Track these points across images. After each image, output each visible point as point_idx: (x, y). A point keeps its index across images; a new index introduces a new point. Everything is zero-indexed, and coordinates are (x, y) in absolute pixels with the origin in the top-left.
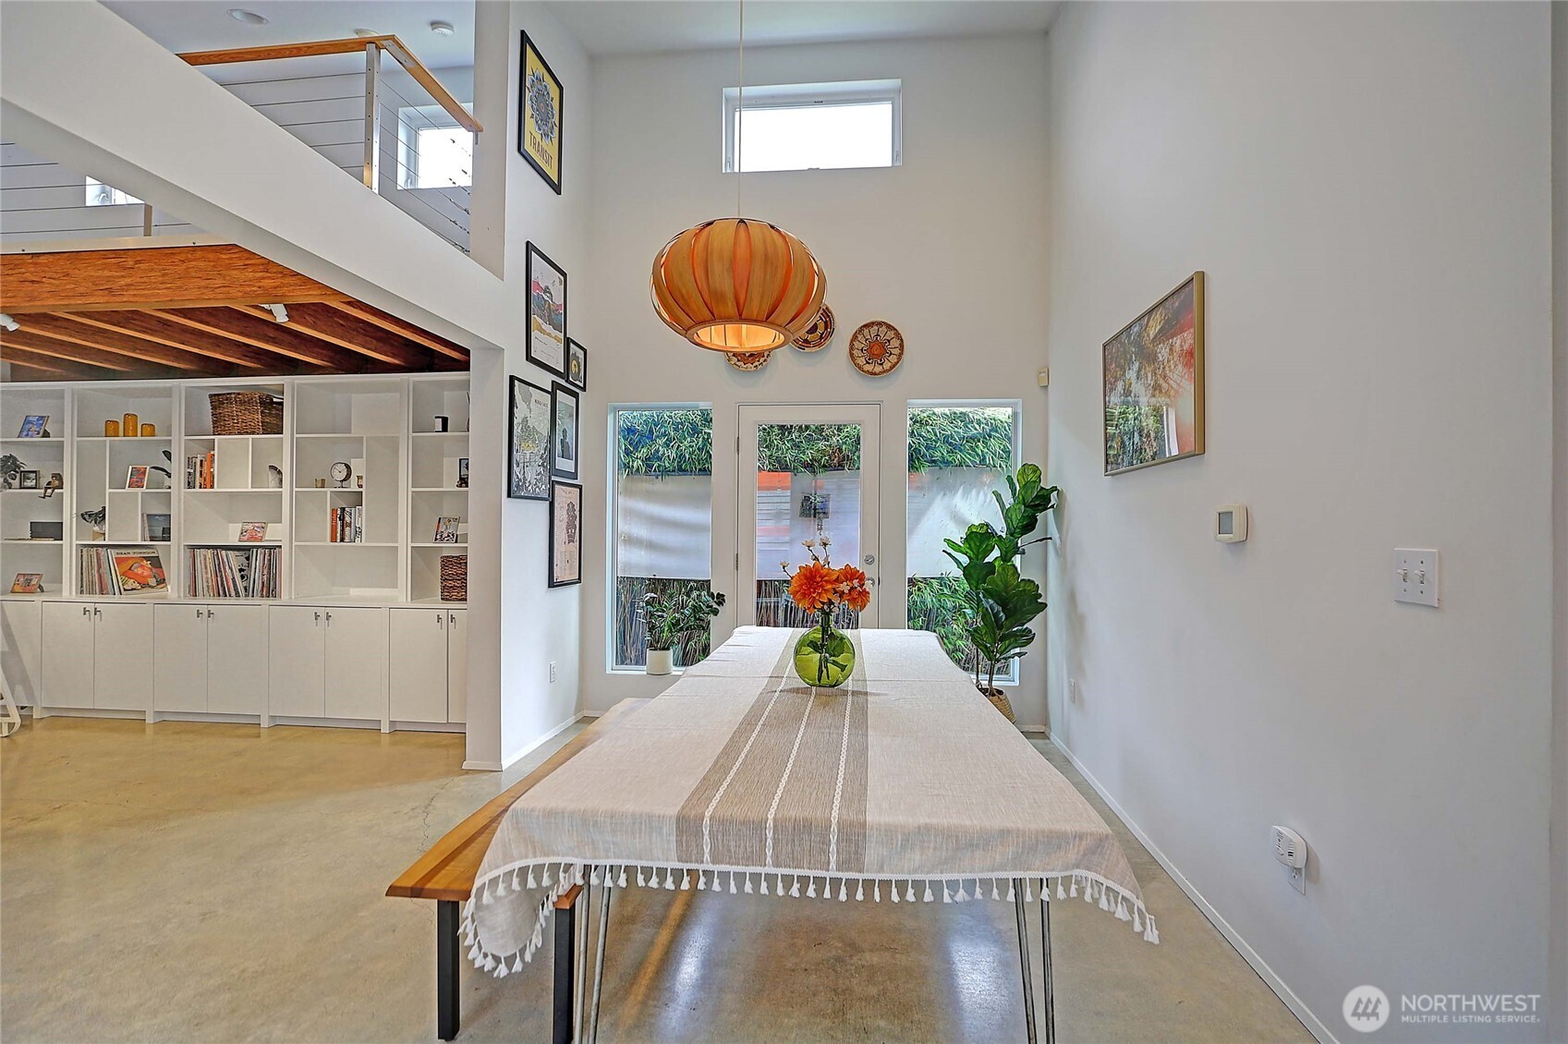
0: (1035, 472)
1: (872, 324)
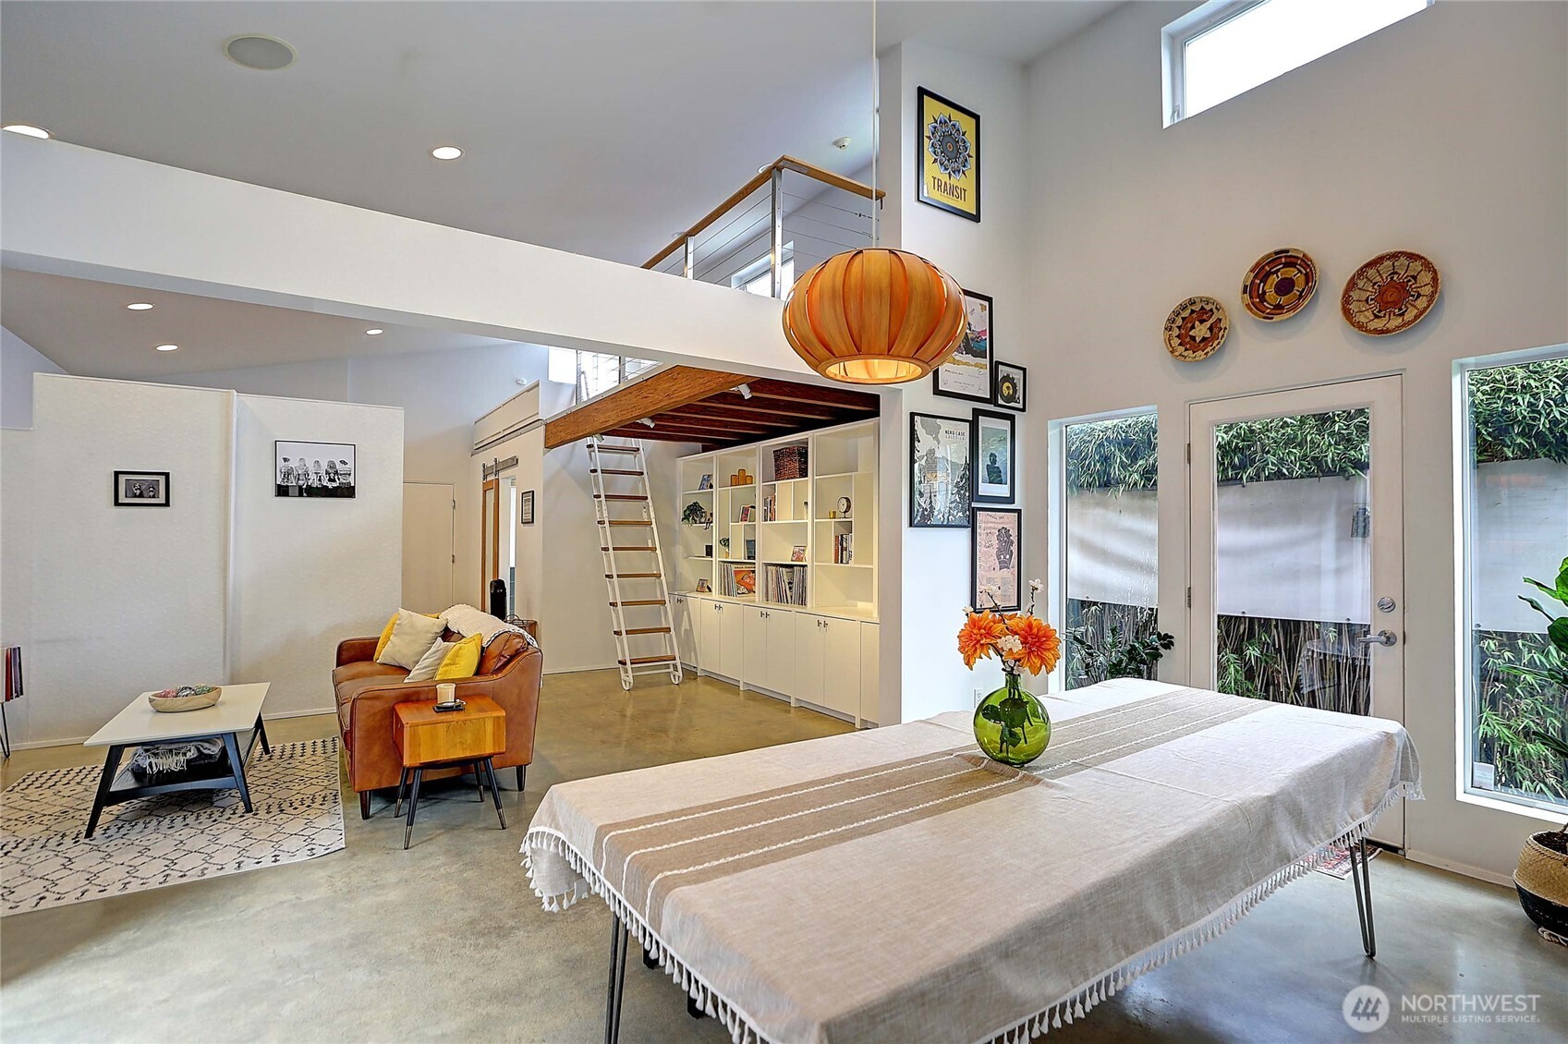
1: (1381, 259)
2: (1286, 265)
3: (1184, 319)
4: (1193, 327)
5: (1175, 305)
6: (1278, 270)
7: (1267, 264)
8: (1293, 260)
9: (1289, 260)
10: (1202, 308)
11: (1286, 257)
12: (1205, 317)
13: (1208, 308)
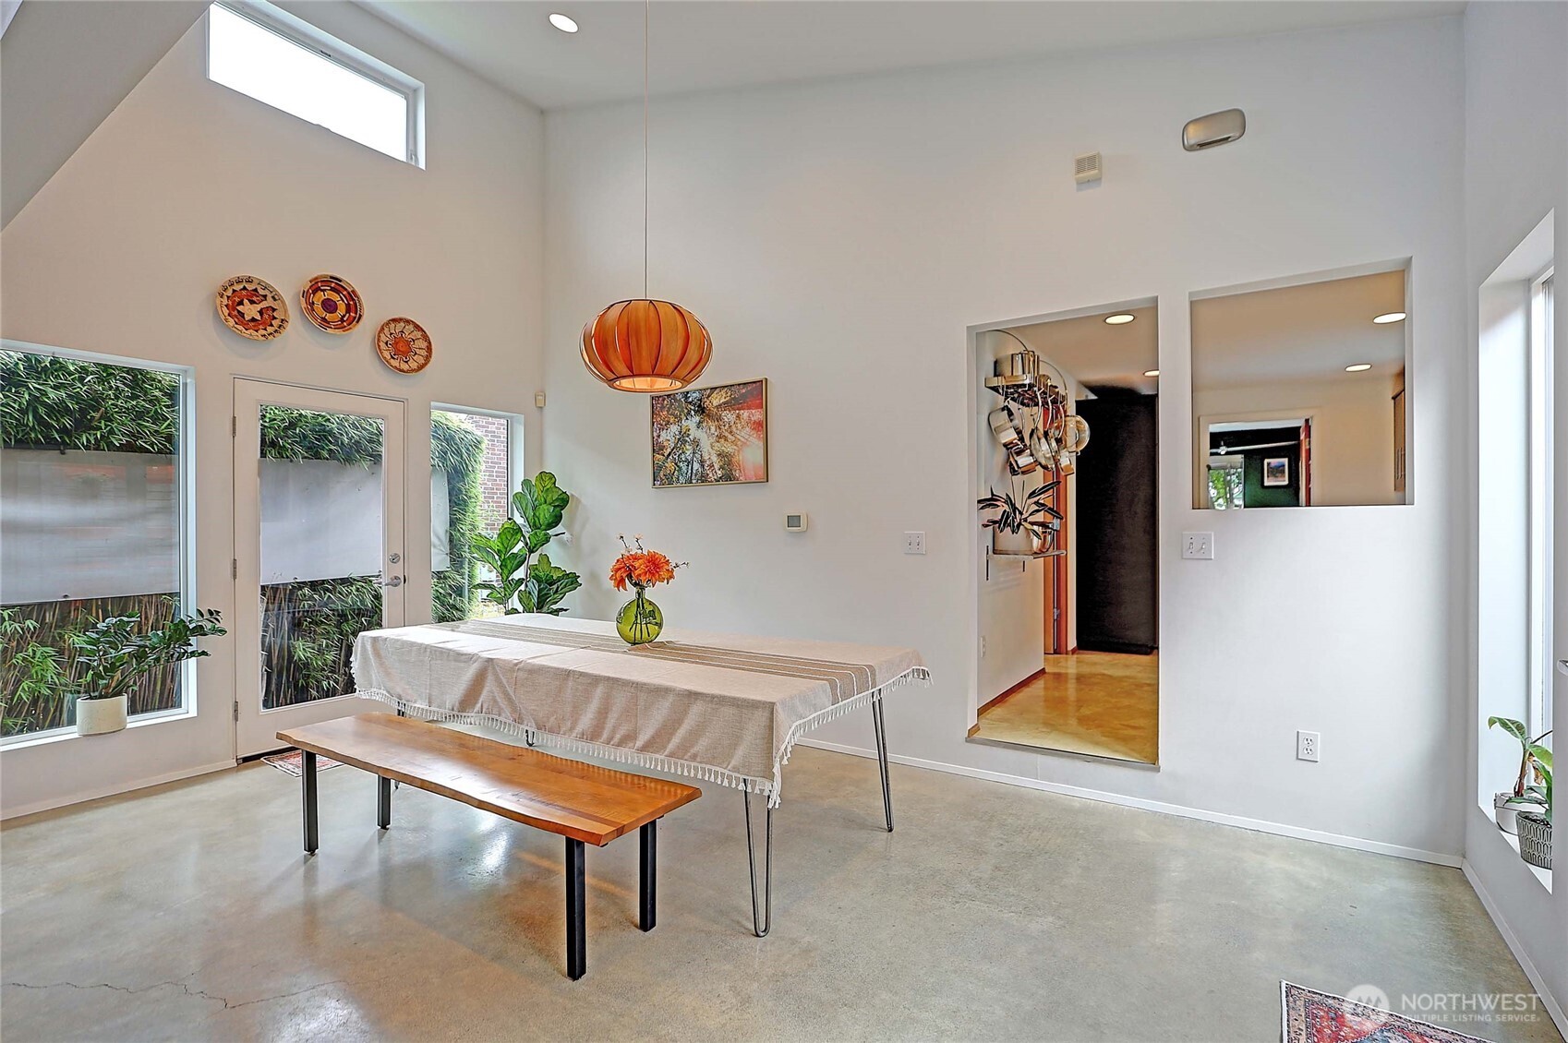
0: (550, 479)
1: (400, 320)
2: (333, 289)
3: (234, 291)
4: (241, 303)
5: (234, 275)
6: (325, 290)
7: (322, 281)
8: (340, 289)
9: (337, 287)
10: (256, 290)
11: (336, 283)
12: (255, 299)
13: (261, 292)
